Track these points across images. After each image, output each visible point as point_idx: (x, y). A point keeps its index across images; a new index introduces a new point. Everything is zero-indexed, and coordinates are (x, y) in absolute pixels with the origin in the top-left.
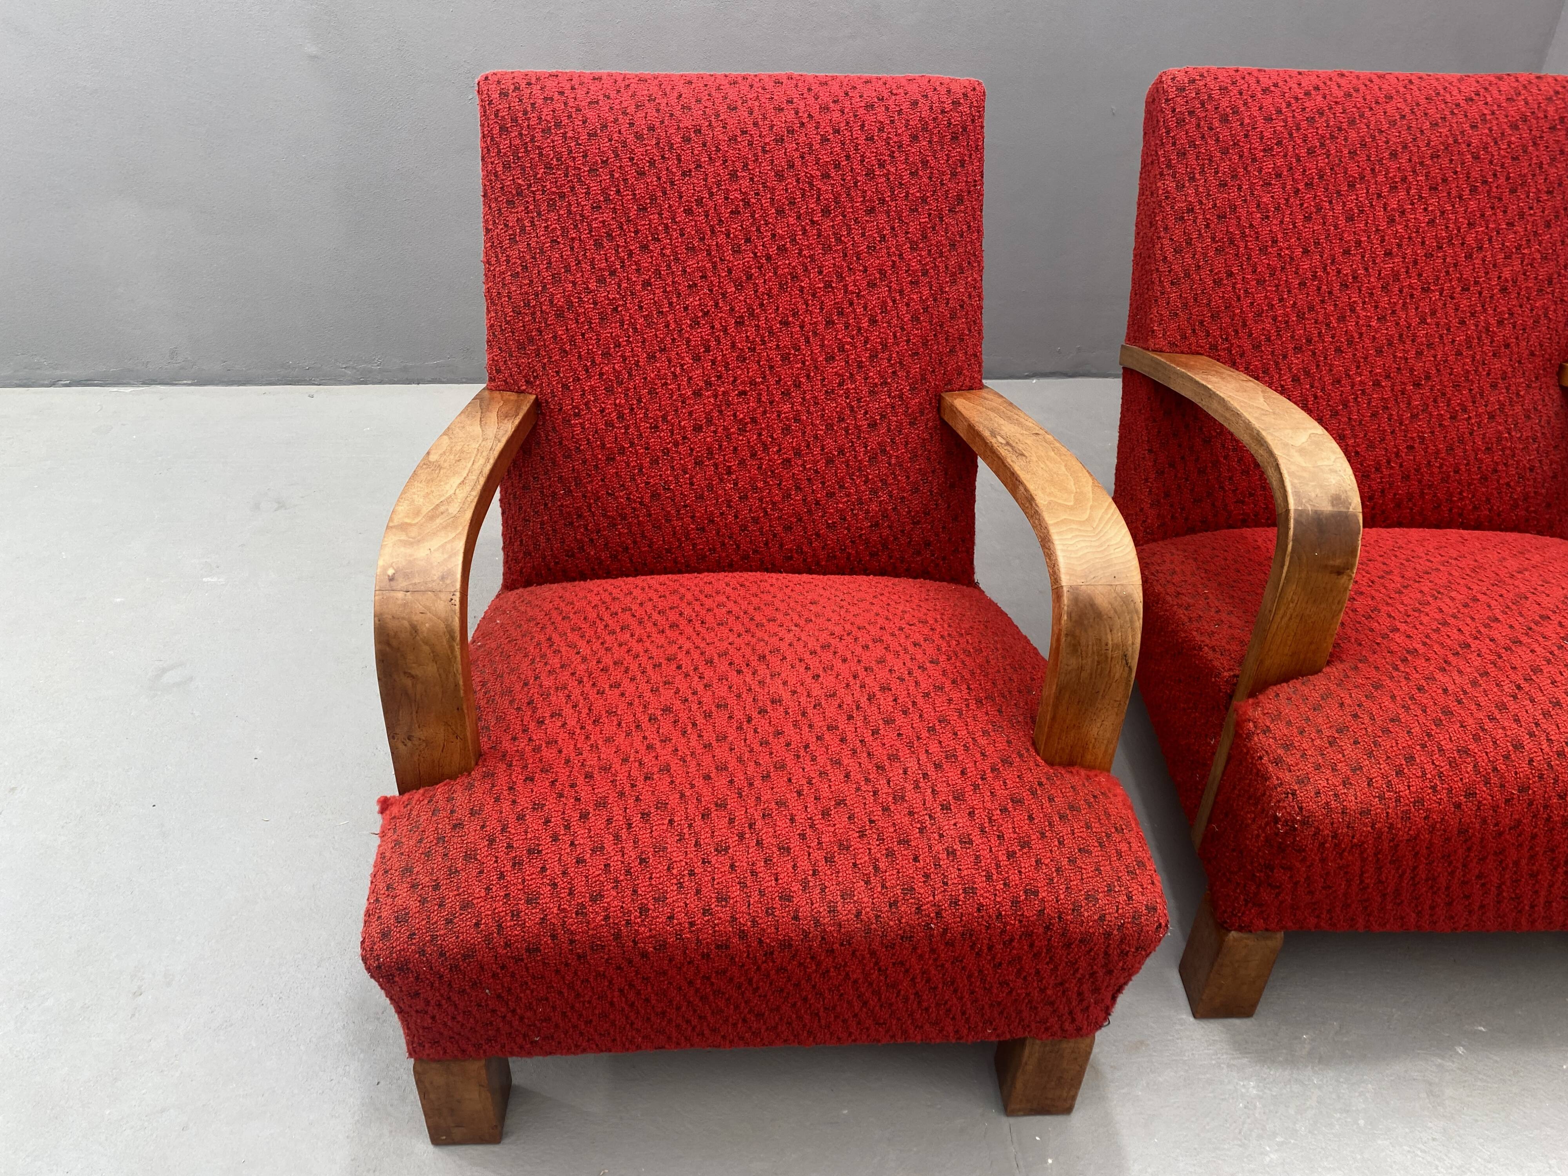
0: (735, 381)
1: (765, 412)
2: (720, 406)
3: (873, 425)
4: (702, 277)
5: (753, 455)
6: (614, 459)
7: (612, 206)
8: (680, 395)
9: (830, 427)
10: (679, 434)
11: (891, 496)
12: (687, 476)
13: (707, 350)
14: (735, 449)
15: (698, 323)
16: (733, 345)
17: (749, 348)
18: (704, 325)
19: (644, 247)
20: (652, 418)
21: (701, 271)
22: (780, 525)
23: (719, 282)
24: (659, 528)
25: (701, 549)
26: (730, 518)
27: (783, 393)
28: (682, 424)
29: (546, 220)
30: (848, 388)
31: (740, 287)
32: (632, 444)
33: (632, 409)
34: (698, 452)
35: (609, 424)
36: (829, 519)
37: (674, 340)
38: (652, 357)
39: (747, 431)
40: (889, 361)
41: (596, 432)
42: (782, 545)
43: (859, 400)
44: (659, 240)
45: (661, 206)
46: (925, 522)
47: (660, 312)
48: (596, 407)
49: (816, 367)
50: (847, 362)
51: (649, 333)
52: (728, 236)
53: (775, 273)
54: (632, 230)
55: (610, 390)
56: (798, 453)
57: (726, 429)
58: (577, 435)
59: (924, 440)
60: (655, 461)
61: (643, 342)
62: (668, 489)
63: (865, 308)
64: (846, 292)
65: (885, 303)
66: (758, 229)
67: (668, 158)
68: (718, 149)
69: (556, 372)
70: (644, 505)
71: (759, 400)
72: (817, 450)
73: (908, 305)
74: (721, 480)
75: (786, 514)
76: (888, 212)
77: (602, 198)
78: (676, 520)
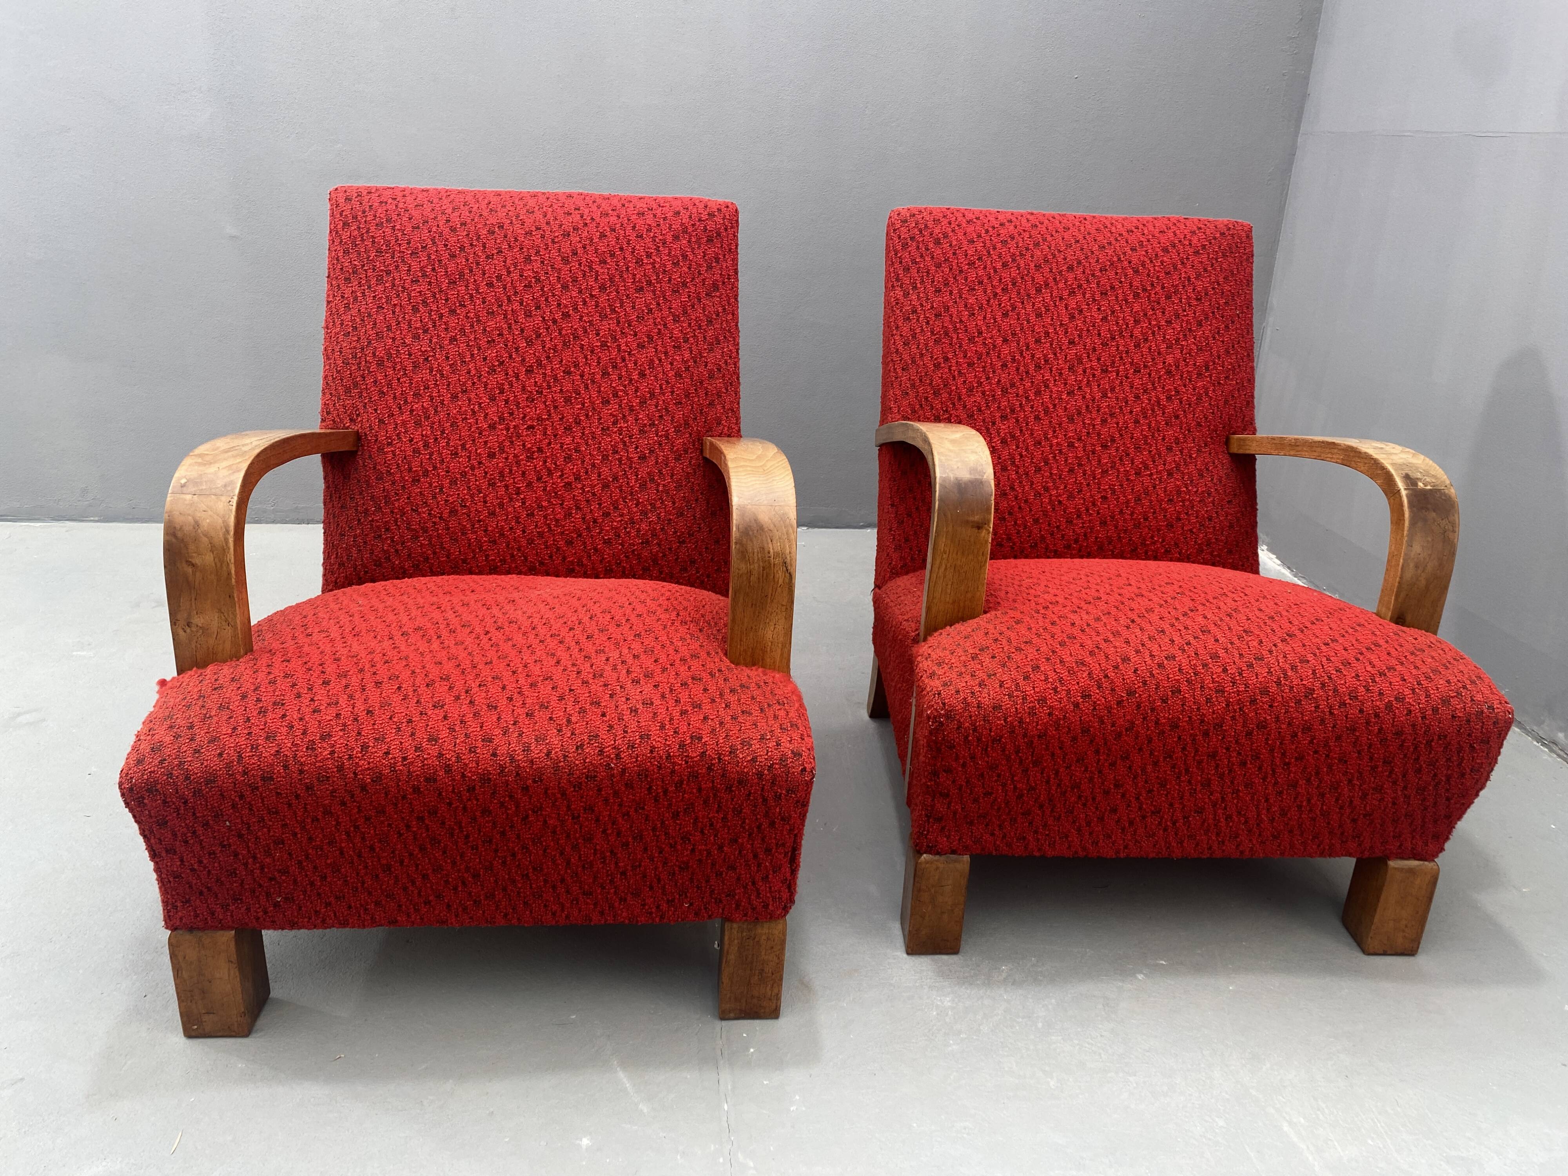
0: (524, 417)
1: (549, 444)
2: (511, 437)
3: (643, 458)
4: (499, 335)
5: (539, 479)
6: (419, 481)
7: (428, 280)
8: (477, 428)
9: (605, 458)
10: (476, 459)
11: (659, 518)
12: (482, 495)
13: (502, 392)
14: (524, 473)
15: (495, 371)
16: (524, 388)
17: (537, 391)
18: (499, 372)
19: (453, 312)
20: (452, 446)
21: (499, 330)
22: (562, 539)
23: (513, 339)
24: (456, 540)
25: (492, 560)
26: (519, 532)
27: (565, 428)
28: (478, 451)
29: (374, 292)
30: (620, 427)
31: (530, 343)
32: (435, 468)
33: (436, 439)
34: (491, 475)
35: (416, 451)
36: (606, 536)
37: (474, 383)
38: (455, 397)
39: (533, 459)
40: (656, 407)
41: (405, 458)
42: (564, 558)
43: (630, 437)
44: (465, 306)
45: (467, 280)
46: (690, 543)
47: (463, 362)
48: (405, 437)
49: (594, 409)
50: (620, 406)
51: (454, 378)
52: (521, 304)
53: (560, 333)
54: (444, 298)
55: (418, 424)
56: (578, 478)
57: (516, 456)
58: (389, 460)
59: (688, 473)
60: (454, 482)
61: (448, 385)
62: (465, 506)
63: (636, 364)
64: (619, 350)
65: (652, 361)
66: (546, 300)
67: (476, 245)
68: (516, 240)
69: (375, 410)
70: (444, 520)
71: (545, 434)
72: (594, 477)
73: (671, 364)
74: (511, 499)
75: (567, 530)
76: (654, 291)
77: (420, 274)
78: (471, 533)
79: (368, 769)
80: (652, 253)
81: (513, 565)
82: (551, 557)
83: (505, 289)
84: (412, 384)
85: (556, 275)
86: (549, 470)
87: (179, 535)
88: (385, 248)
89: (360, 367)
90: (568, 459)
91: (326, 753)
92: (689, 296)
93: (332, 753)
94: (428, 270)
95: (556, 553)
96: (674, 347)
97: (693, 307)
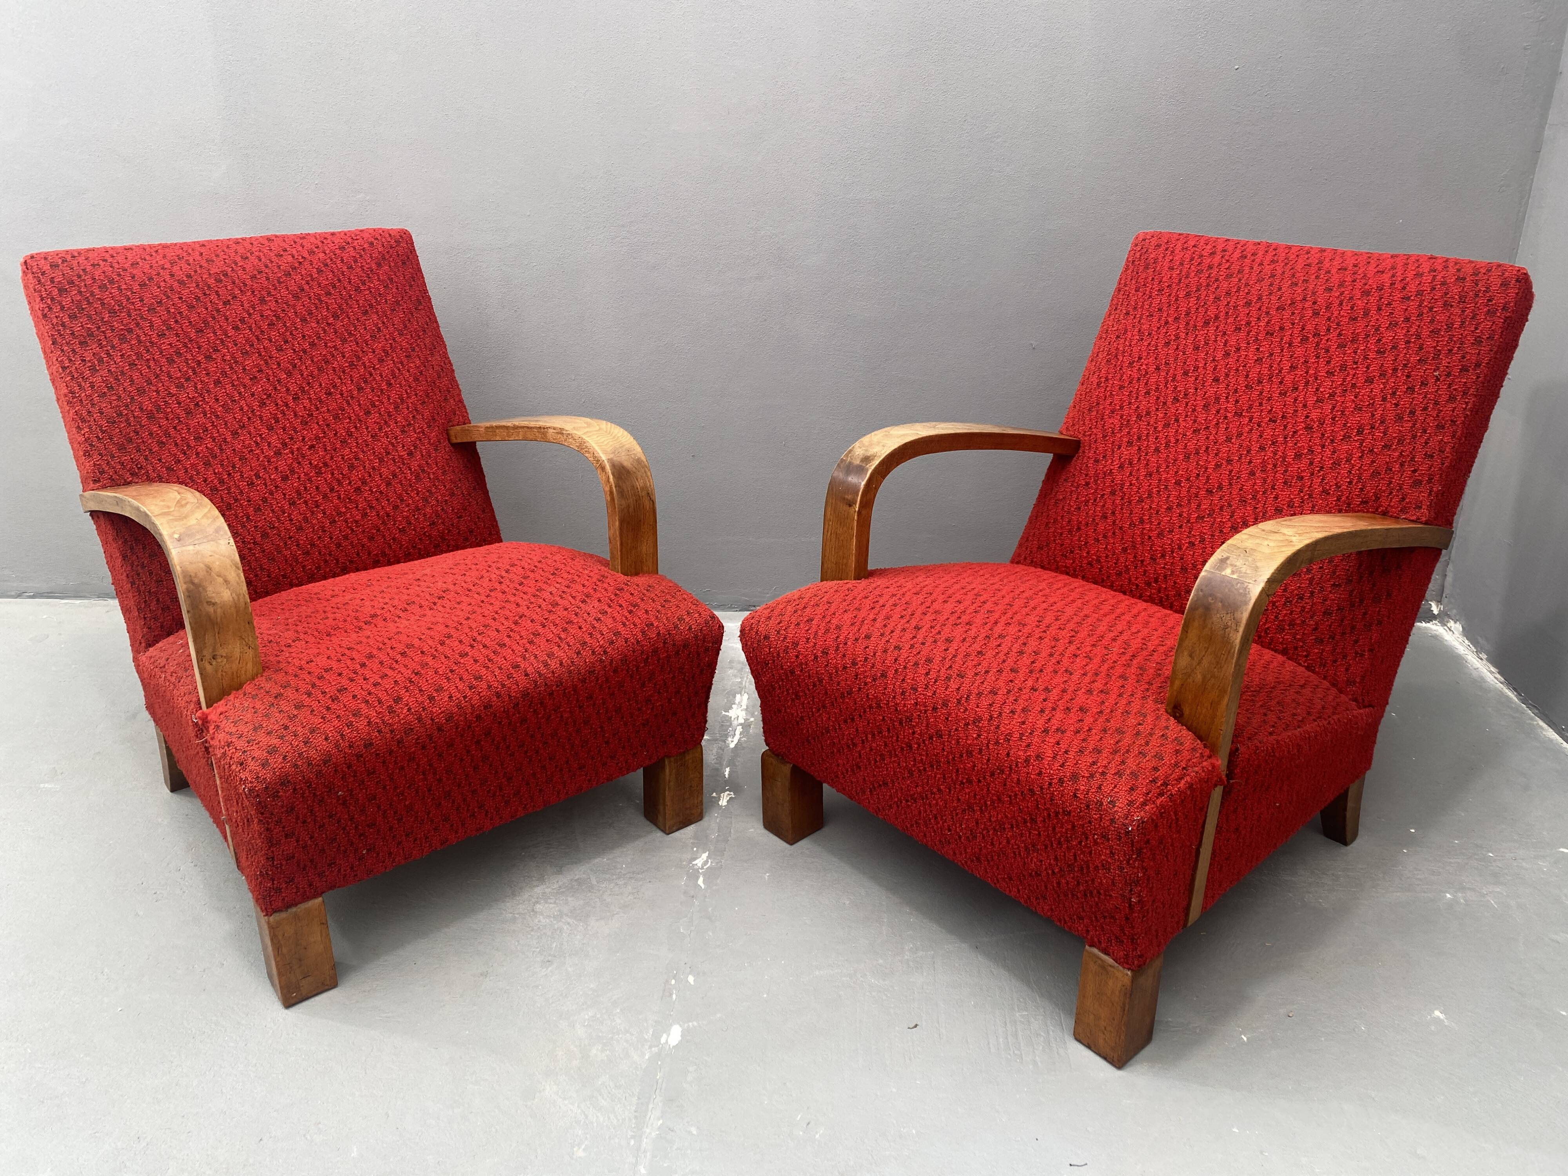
0: (303, 439)
1: (332, 458)
2: (297, 459)
3: (410, 454)
4: (258, 371)
5: (332, 490)
7: (175, 332)
8: (265, 457)
9: (381, 460)
10: (272, 485)
11: (438, 501)
12: (286, 515)
13: (277, 421)
14: (317, 488)
15: (265, 404)
17: (307, 415)
18: (270, 404)
19: (208, 358)
20: (247, 478)
21: (257, 367)
22: (365, 537)
23: (273, 373)
24: (273, 559)
26: (327, 540)
27: (341, 441)
29: (121, 351)
30: (386, 431)
31: (289, 374)
32: (236, 500)
34: (290, 495)
36: (400, 525)
37: (249, 418)
38: (235, 433)
39: (322, 473)
40: (408, 409)
42: (370, 553)
43: (396, 438)
44: (219, 351)
45: (213, 327)
46: (465, 516)
47: (233, 401)
49: (360, 420)
50: (380, 414)
51: (229, 418)
52: (271, 341)
53: (312, 361)
54: (196, 346)
55: (207, 464)
56: (364, 483)
57: (306, 474)
59: (447, 459)
60: (258, 509)
61: (226, 424)
62: (274, 527)
63: (381, 376)
64: (365, 367)
65: (393, 371)
66: (291, 334)
67: (210, 295)
68: (245, 285)
69: (158, 460)
70: (258, 544)
71: (326, 450)
72: (377, 478)
73: (408, 371)
74: (313, 512)
75: (367, 528)
76: (377, 313)
77: (165, 328)
78: (286, 550)
80: (365, 281)
81: (328, 570)
82: (358, 554)
83: (251, 330)
84: (190, 429)
85: (292, 311)
86: (338, 480)
87: (196, 581)
88: (118, 308)
89: (130, 424)
90: (352, 467)
92: (404, 312)
94: (172, 323)
95: (362, 550)
96: (406, 356)
97: (409, 321)
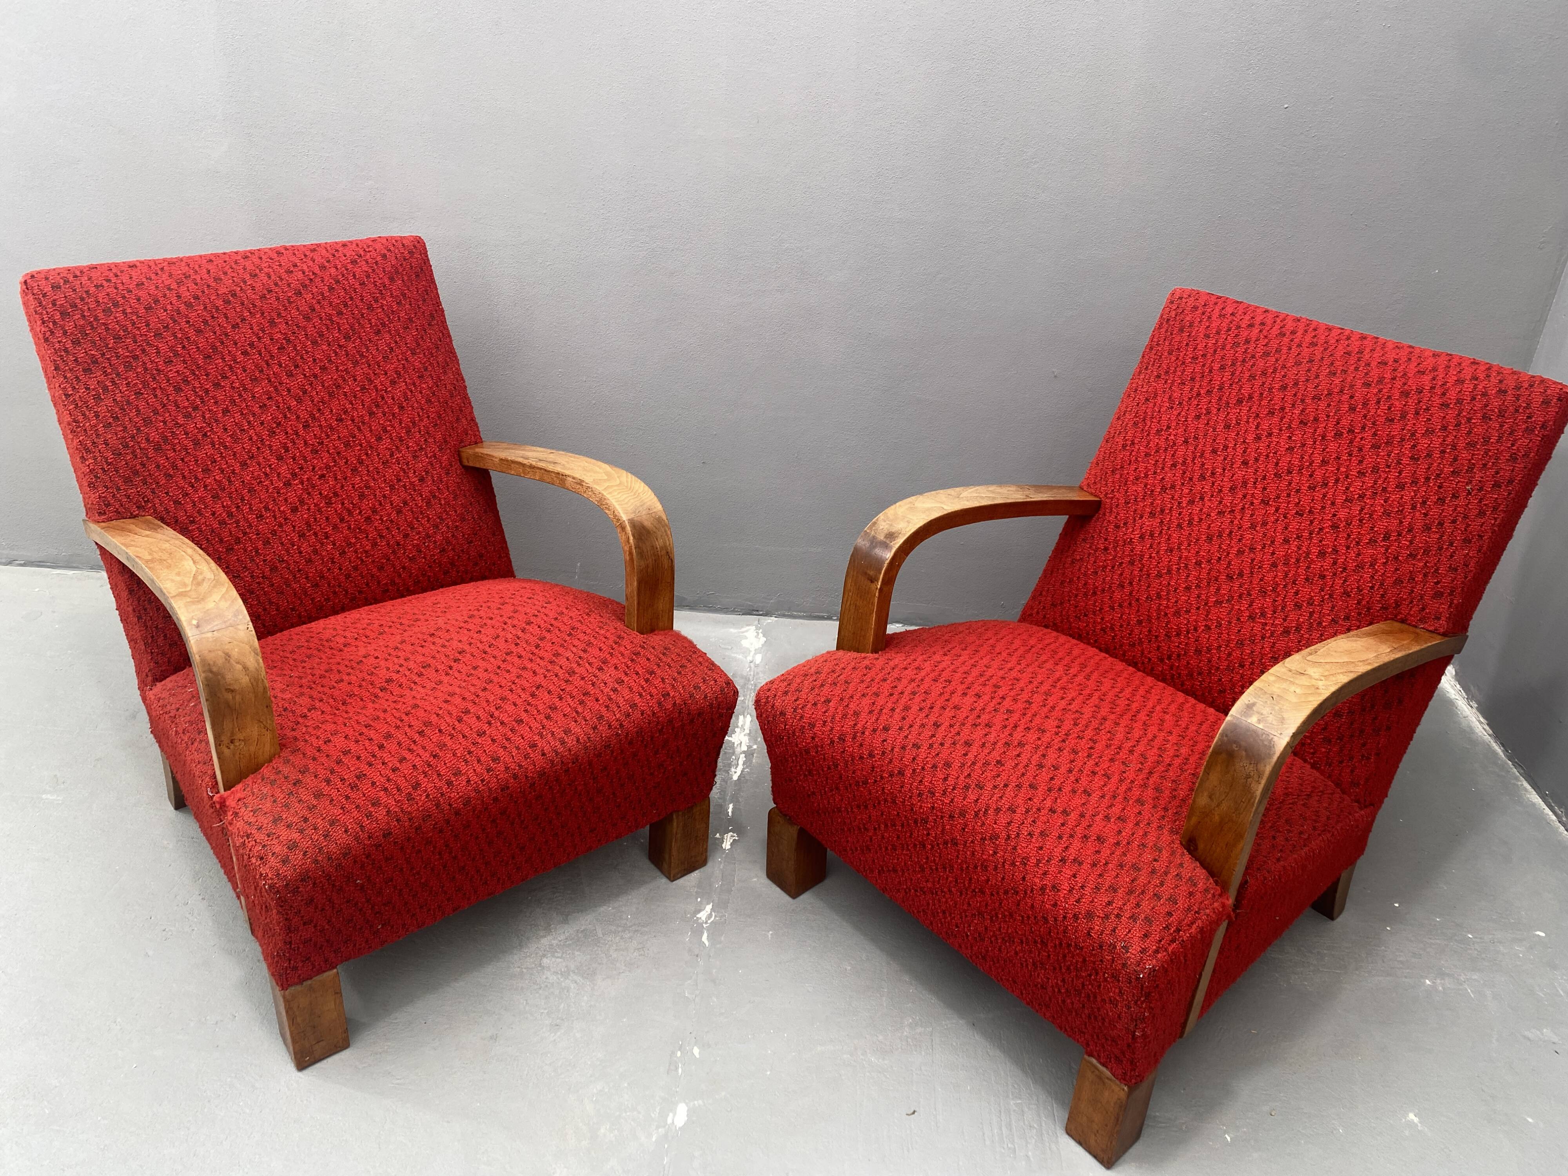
0: (314, 469)
1: (342, 487)
2: (307, 489)
3: (422, 480)
4: (268, 399)
5: (342, 520)
6: (232, 549)
7: (182, 359)
8: (274, 488)
9: (392, 487)
10: (281, 517)
11: (448, 527)
12: (295, 547)
13: (287, 450)
14: (327, 518)
15: (274, 432)
16: (306, 443)
17: (318, 443)
18: (279, 433)
19: (217, 385)
20: (256, 510)
21: (267, 395)
22: (375, 567)
23: (283, 400)
24: (282, 593)
25: (318, 601)
26: (337, 571)
27: (352, 470)
28: (282, 509)
29: (126, 379)
30: (397, 457)
31: (299, 401)
32: (245, 534)
33: (238, 507)
34: (299, 527)
35: (222, 523)
36: (410, 554)
37: (258, 448)
38: (244, 464)
39: (333, 503)
40: (420, 432)
41: (213, 531)
42: (379, 582)
43: (407, 464)
44: (227, 378)
45: (222, 353)
46: (476, 541)
47: (242, 430)
48: (207, 512)
49: (371, 447)
50: (391, 439)
51: (238, 448)
52: (280, 366)
53: (323, 386)
54: (203, 374)
55: (215, 497)
56: (375, 511)
57: (316, 505)
58: (197, 537)
59: (458, 483)
60: (267, 542)
61: (234, 455)
62: (283, 561)
63: (393, 399)
64: (377, 391)
65: (405, 393)
66: (302, 358)
67: (218, 318)
68: (255, 306)
69: (166, 493)
70: (266, 578)
71: (336, 479)
72: (388, 506)
73: (421, 393)
74: (322, 544)
75: (377, 558)
76: (389, 332)
77: (171, 355)
78: (295, 583)
79: (460, 797)
80: (377, 297)
81: (337, 601)
82: (367, 584)
83: (260, 355)
84: (198, 461)
85: (303, 333)
86: (349, 510)
87: (215, 669)
88: (123, 334)
89: (136, 456)
90: (362, 496)
91: (423, 798)
92: (417, 329)
93: (428, 796)
94: (179, 349)
95: (371, 580)
96: (419, 377)
97: (422, 338)
